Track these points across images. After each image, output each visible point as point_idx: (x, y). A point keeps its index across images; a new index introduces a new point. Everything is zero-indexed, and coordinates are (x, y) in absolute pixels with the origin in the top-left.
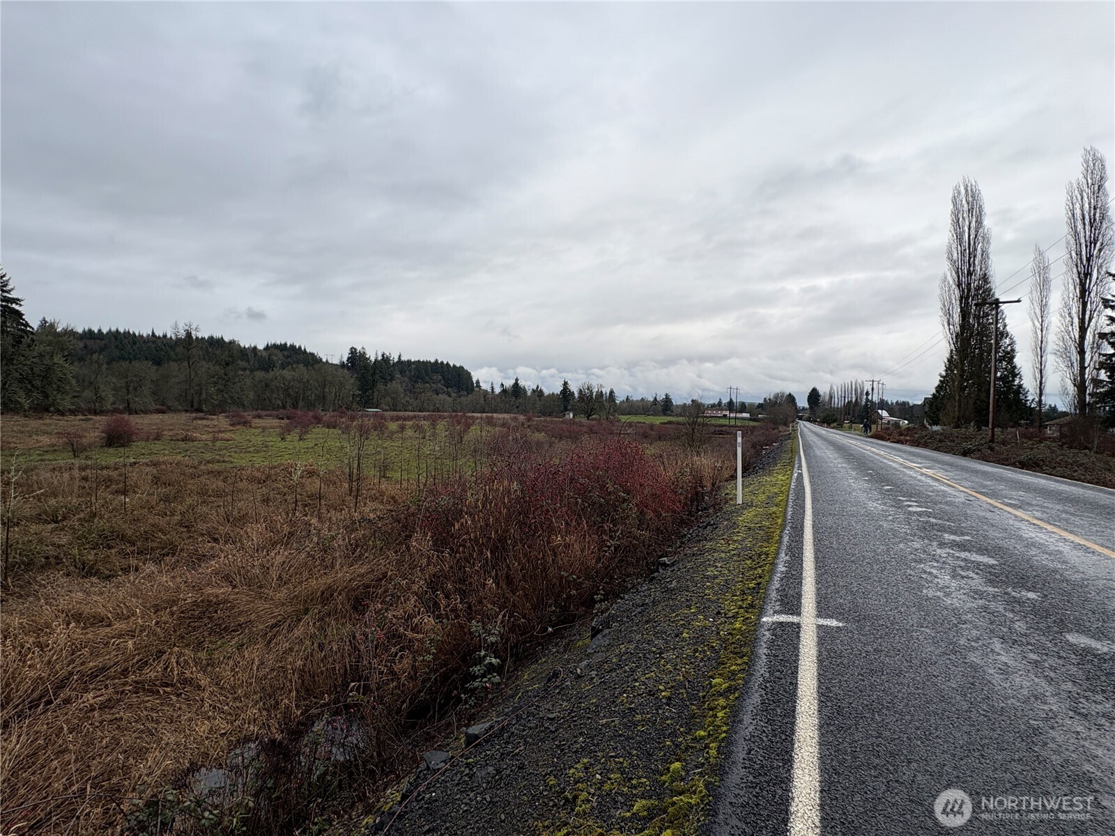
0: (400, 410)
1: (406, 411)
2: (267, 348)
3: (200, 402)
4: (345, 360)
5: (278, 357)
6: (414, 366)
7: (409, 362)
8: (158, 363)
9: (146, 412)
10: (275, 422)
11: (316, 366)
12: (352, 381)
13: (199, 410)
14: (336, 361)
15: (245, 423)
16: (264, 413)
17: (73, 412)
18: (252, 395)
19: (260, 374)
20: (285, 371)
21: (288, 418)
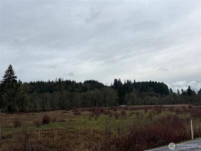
0: (135, 105)
1: (138, 105)
2: (85, 82)
3: (64, 106)
4: (113, 84)
5: (89, 86)
6: (141, 85)
7: (139, 83)
8: (51, 92)
9: (49, 111)
10: (88, 113)
11: (102, 89)
12: (116, 93)
13: (64, 109)
14: (109, 85)
15: (79, 114)
16: (84, 109)
17: (29, 112)
18: (80, 102)
19: (83, 93)
20: (91, 92)
21: (93, 111)
